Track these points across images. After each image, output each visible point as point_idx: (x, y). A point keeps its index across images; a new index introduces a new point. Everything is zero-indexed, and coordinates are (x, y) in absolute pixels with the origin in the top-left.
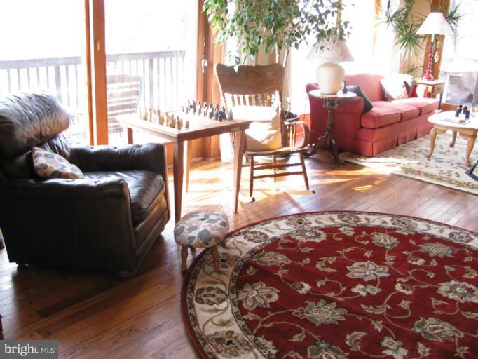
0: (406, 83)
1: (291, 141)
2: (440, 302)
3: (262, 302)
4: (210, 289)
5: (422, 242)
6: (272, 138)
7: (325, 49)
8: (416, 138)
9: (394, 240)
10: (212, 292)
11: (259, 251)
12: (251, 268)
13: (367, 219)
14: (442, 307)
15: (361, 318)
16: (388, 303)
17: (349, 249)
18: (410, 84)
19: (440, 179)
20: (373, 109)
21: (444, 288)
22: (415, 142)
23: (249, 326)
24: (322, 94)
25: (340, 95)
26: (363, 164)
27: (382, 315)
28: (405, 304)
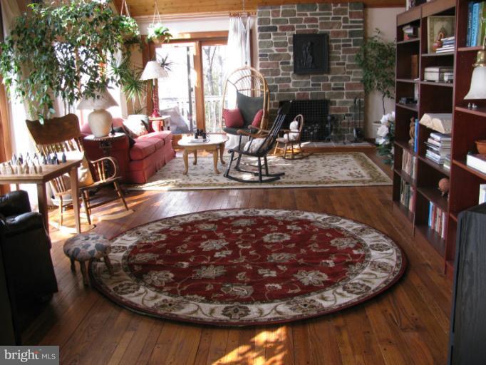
0: (143, 121)
1: (100, 175)
2: (271, 246)
3: (166, 279)
4: (122, 286)
5: (231, 221)
6: (86, 175)
7: (101, 97)
8: (165, 164)
9: (213, 225)
10: (125, 287)
11: (129, 257)
12: (135, 266)
13: (183, 219)
14: (274, 247)
15: (235, 267)
16: (243, 255)
17: (189, 238)
18: (146, 122)
19: (207, 185)
20: (136, 144)
21: (266, 238)
22: (166, 167)
23: (173, 293)
24: (96, 137)
25: (110, 136)
26: (144, 189)
27: (245, 262)
28: (252, 253)
